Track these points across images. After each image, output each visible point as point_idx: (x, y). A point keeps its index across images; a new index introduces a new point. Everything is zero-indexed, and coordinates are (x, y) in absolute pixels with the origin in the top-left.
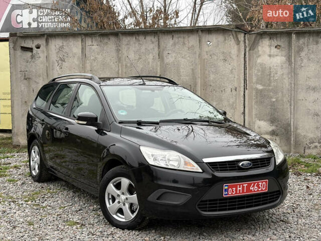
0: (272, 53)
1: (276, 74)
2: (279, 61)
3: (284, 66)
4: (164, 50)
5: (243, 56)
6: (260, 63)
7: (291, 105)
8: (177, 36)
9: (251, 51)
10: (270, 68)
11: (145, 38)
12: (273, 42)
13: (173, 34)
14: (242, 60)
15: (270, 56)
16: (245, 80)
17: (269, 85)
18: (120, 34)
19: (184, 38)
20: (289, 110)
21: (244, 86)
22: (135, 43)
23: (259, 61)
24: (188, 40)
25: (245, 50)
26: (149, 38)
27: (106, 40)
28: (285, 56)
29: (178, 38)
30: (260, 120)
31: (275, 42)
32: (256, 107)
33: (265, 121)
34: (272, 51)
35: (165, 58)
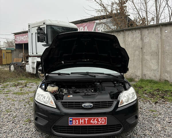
8: (150, 29)
22: (131, 34)
26: (137, 31)
27: (119, 34)
35: (144, 40)
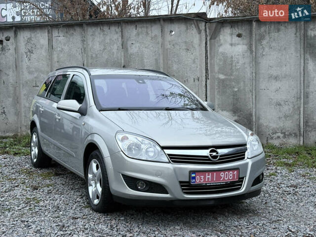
0: (233, 42)
1: (238, 63)
2: (240, 50)
3: (246, 54)
4: (128, 40)
5: (204, 45)
6: (221, 53)
7: (252, 95)
8: (140, 26)
9: (213, 41)
10: (232, 57)
11: (109, 29)
12: (234, 31)
13: (137, 24)
14: (204, 49)
15: (231, 45)
16: (207, 69)
17: (231, 75)
18: (84, 25)
19: (147, 28)
20: (251, 99)
21: (206, 76)
22: (100, 34)
23: (221, 50)
24: (151, 30)
25: (206, 39)
26: (113, 28)
27: (72, 31)
28: (246, 45)
29: (141, 28)
30: (222, 110)
31: (237, 31)
32: (218, 97)
33: (227, 111)
34: (233, 40)
35: (129, 48)
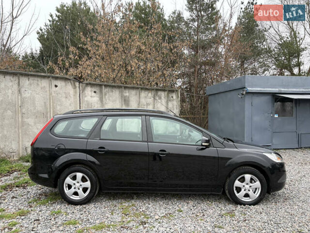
2: (96, 100)
3: (98, 102)
4: (22, 87)
6: (86, 101)
8: (32, 79)
9: (83, 93)
10: (92, 104)
12: (92, 89)
13: (29, 77)
15: (91, 97)
19: (38, 80)
24: (41, 82)
28: (98, 97)
34: (92, 94)
35: (23, 93)
